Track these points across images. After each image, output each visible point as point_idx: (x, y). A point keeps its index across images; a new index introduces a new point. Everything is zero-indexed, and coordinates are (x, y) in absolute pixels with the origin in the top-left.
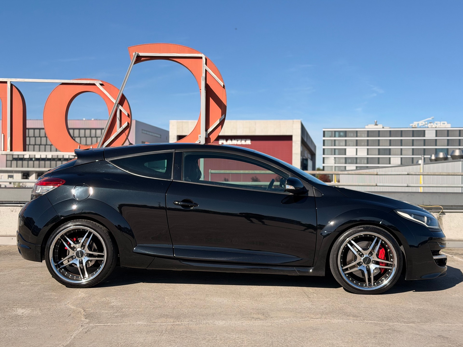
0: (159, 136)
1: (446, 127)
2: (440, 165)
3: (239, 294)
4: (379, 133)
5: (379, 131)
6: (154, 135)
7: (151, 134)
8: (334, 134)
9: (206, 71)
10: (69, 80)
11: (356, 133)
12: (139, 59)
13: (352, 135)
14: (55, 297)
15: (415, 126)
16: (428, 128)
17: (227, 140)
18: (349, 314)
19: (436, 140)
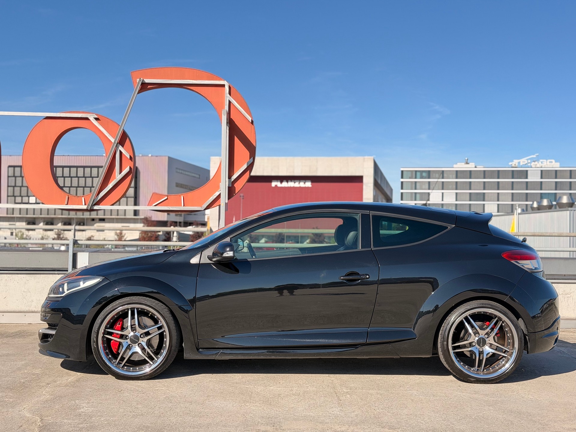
0: (198, 176)
1: (554, 166)
2: (543, 215)
3: (250, 394)
4: (470, 174)
5: (470, 171)
6: (191, 174)
7: (187, 173)
8: (415, 174)
9: (230, 102)
10: (55, 114)
11: (442, 174)
12: (144, 87)
13: (437, 175)
14: (10, 400)
15: (515, 165)
16: (531, 167)
17: (281, 182)
18: (385, 424)
19: (541, 182)
